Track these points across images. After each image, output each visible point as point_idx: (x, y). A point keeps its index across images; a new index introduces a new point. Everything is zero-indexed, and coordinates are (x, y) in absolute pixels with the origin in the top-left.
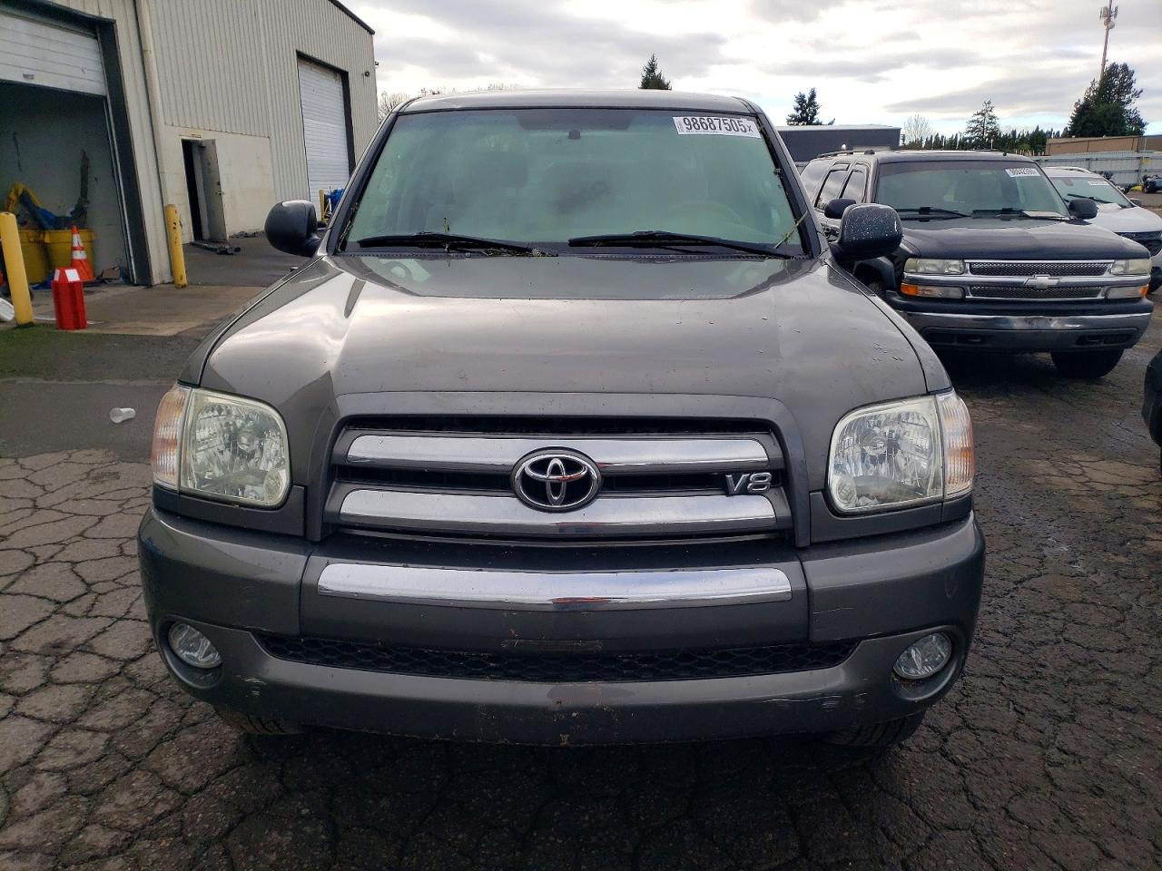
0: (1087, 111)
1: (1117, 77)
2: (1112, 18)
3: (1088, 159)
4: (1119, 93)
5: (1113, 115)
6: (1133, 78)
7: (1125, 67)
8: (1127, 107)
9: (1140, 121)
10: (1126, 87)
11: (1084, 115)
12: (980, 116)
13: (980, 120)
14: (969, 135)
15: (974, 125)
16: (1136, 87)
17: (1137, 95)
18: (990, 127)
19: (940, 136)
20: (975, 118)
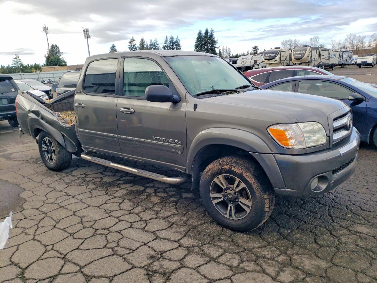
0: (50, 58)
1: (55, 48)
2: (47, 30)
3: (53, 73)
4: (56, 53)
5: (58, 60)
6: (59, 49)
7: (56, 46)
8: (60, 57)
9: (65, 61)
10: (58, 52)
11: (49, 59)
12: (15, 59)
13: (16, 60)
14: (13, 65)
15: (14, 62)
16: (61, 51)
17: (62, 53)
18: (20, 63)
19: (3, 66)
20: (14, 60)
